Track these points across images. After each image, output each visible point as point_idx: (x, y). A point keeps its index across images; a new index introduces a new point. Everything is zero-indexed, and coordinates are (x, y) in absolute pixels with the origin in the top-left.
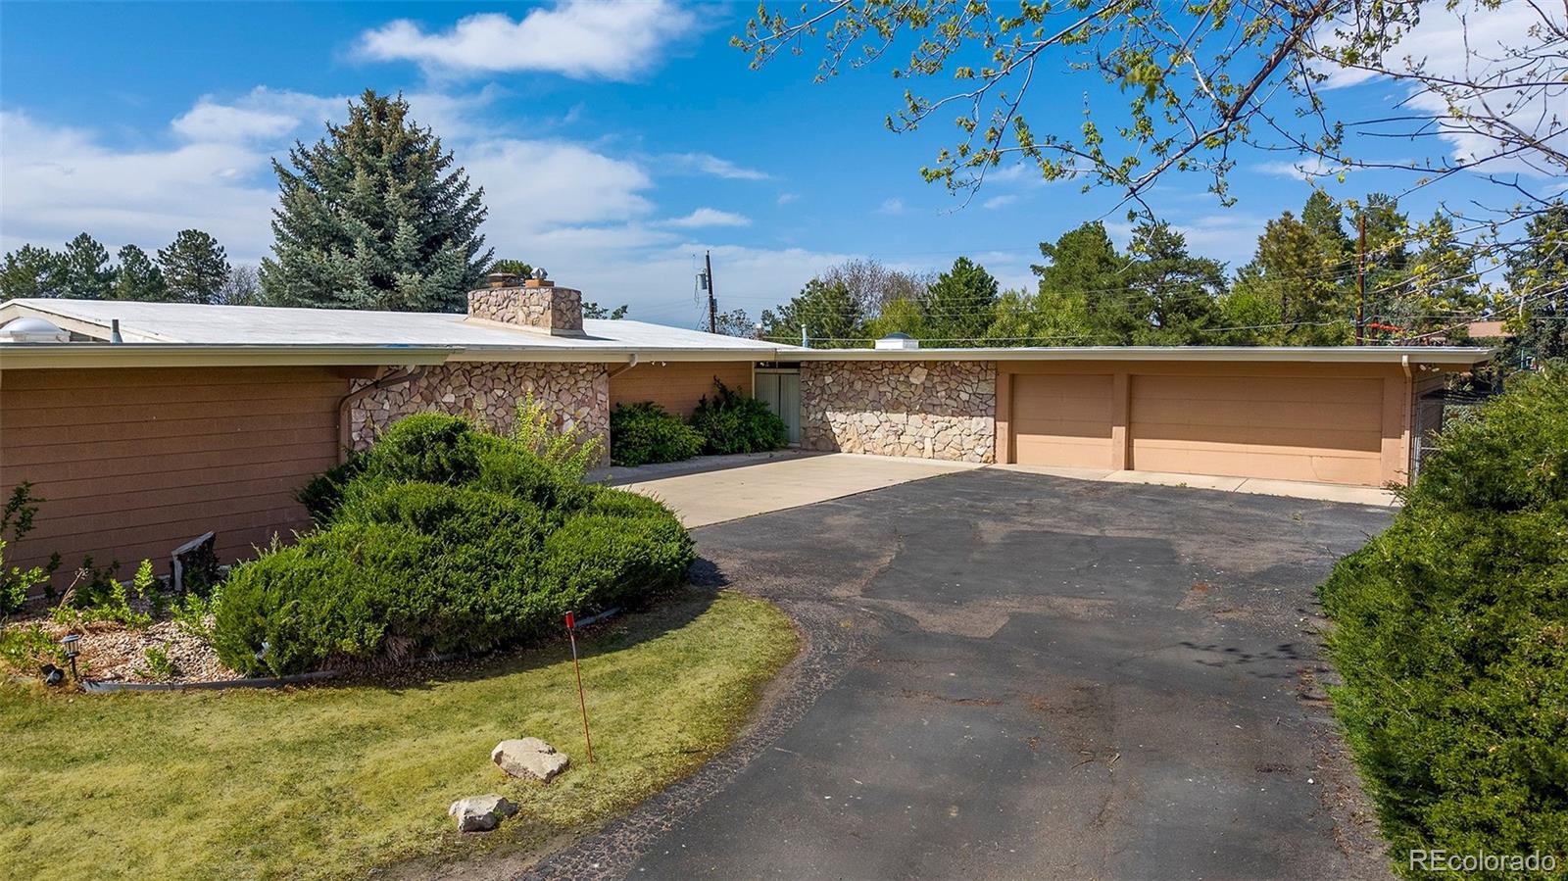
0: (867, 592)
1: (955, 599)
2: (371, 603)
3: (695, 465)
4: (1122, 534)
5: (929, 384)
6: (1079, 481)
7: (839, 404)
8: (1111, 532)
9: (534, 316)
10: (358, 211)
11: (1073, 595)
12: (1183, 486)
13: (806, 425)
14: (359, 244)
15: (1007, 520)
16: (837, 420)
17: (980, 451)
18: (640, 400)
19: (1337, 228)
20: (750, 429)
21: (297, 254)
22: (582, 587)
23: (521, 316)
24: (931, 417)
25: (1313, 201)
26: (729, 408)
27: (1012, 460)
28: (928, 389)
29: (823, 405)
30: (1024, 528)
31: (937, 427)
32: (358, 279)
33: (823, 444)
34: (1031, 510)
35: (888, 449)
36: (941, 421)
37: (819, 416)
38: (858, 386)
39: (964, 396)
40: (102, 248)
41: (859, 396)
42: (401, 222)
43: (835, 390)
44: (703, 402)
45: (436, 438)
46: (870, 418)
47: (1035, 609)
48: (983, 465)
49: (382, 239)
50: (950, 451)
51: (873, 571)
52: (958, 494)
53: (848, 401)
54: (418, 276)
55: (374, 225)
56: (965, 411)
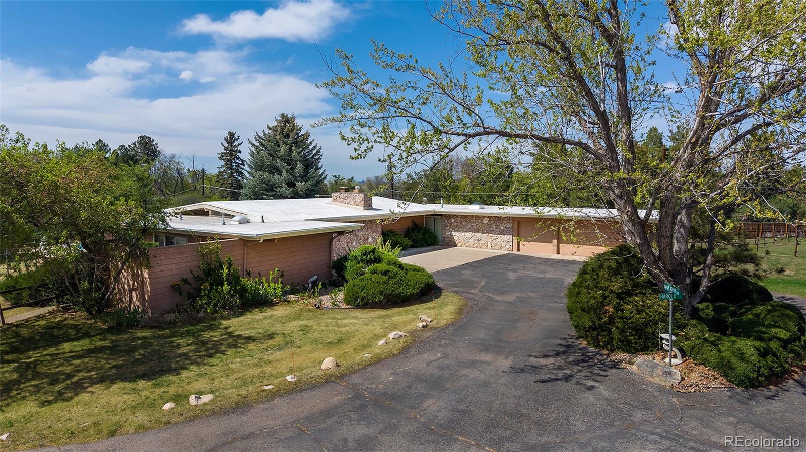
0: (479, 291)
1: (503, 293)
2: (380, 291)
3: (409, 252)
4: (550, 276)
5: (489, 223)
6: (540, 258)
7: (457, 229)
8: (547, 276)
9: (357, 203)
10: (282, 159)
11: (533, 292)
12: (575, 260)
13: (444, 236)
14: (284, 172)
15: (516, 272)
16: (456, 235)
17: (508, 247)
18: (388, 229)
19: (661, 143)
20: (426, 239)
21: (262, 175)
22: (418, 288)
23: (352, 202)
24: (490, 235)
25: (651, 131)
26: (418, 231)
27: (519, 250)
28: (490, 225)
29: (451, 229)
30: (522, 274)
31: (493, 238)
32: (283, 184)
33: (452, 244)
34: (524, 268)
35: (475, 246)
36: (494, 236)
37: (449, 233)
38: (464, 223)
39: (502, 228)
40: (108, 145)
41: (464, 227)
42: (298, 163)
43: (455, 224)
44: (408, 228)
45: (370, 252)
46: (468, 235)
47: (523, 295)
48: (509, 252)
49: (291, 169)
50: (497, 247)
51: (480, 286)
52: (501, 263)
53: (459, 229)
54: (304, 183)
55: (289, 164)
56: (502, 233)
